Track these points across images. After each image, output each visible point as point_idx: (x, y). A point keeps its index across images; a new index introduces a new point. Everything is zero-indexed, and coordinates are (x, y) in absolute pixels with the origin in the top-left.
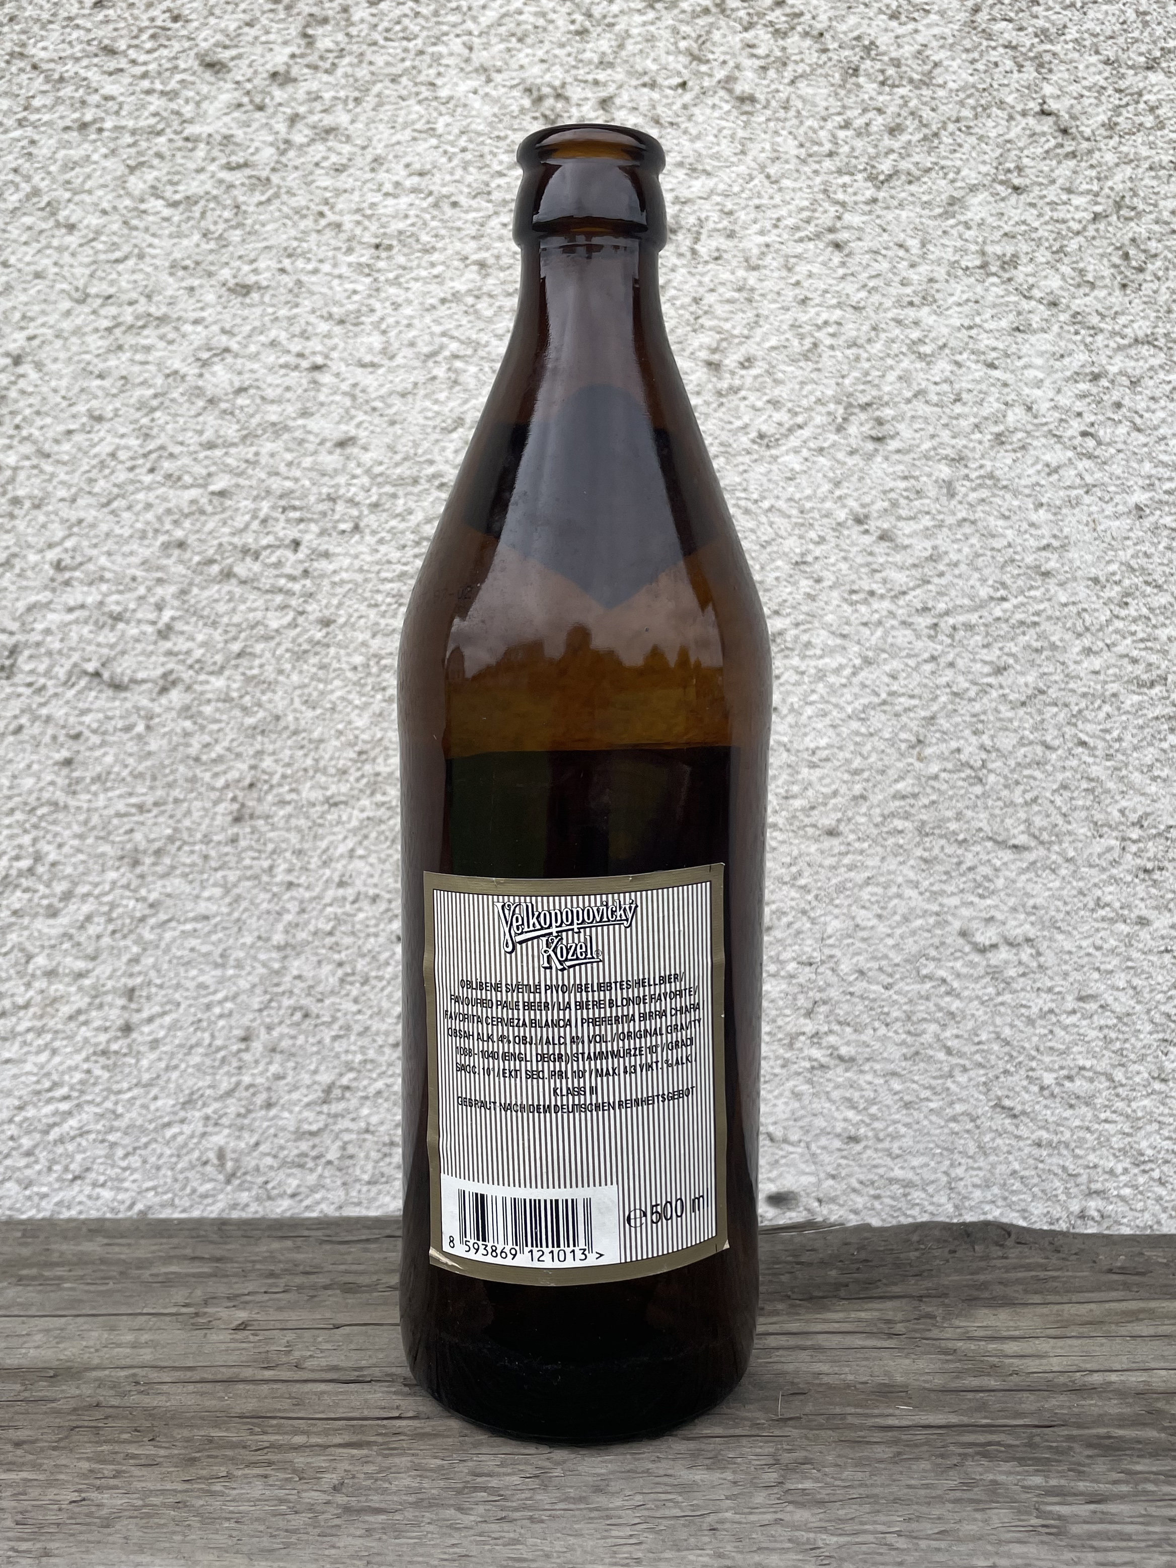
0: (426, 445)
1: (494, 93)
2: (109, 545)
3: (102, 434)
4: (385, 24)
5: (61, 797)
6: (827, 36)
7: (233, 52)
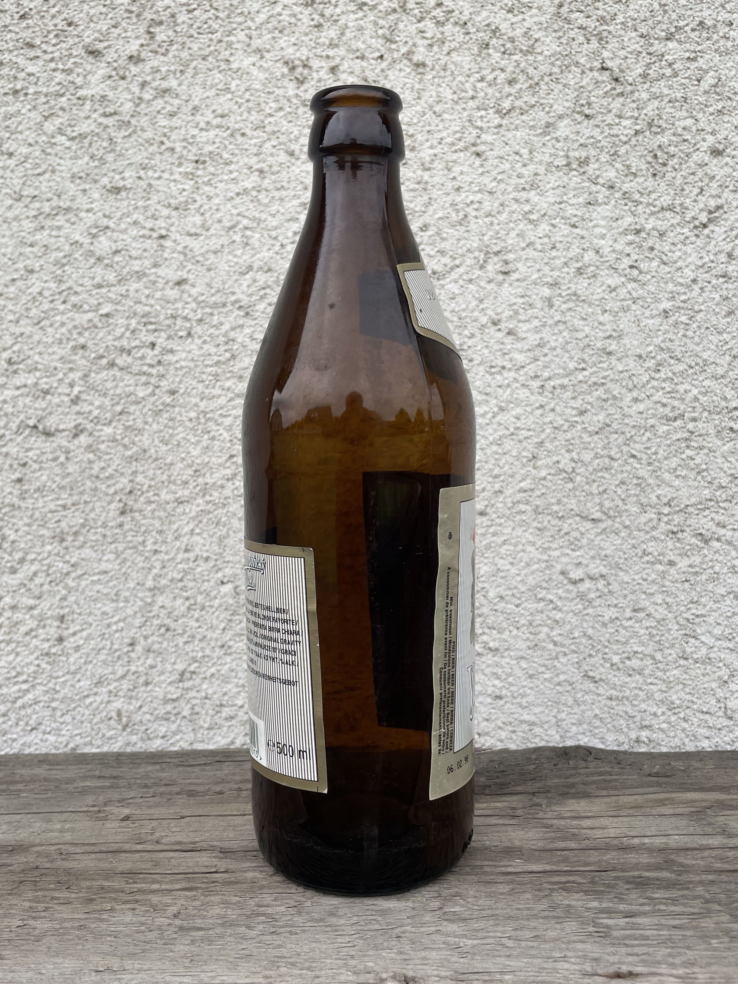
0: (230, 283)
1: (265, 65)
2: (40, 348)
3: (33, 280)
4: (198, 24)
5: (16, 501)
6: (469, 24)
7: (106, 44)
